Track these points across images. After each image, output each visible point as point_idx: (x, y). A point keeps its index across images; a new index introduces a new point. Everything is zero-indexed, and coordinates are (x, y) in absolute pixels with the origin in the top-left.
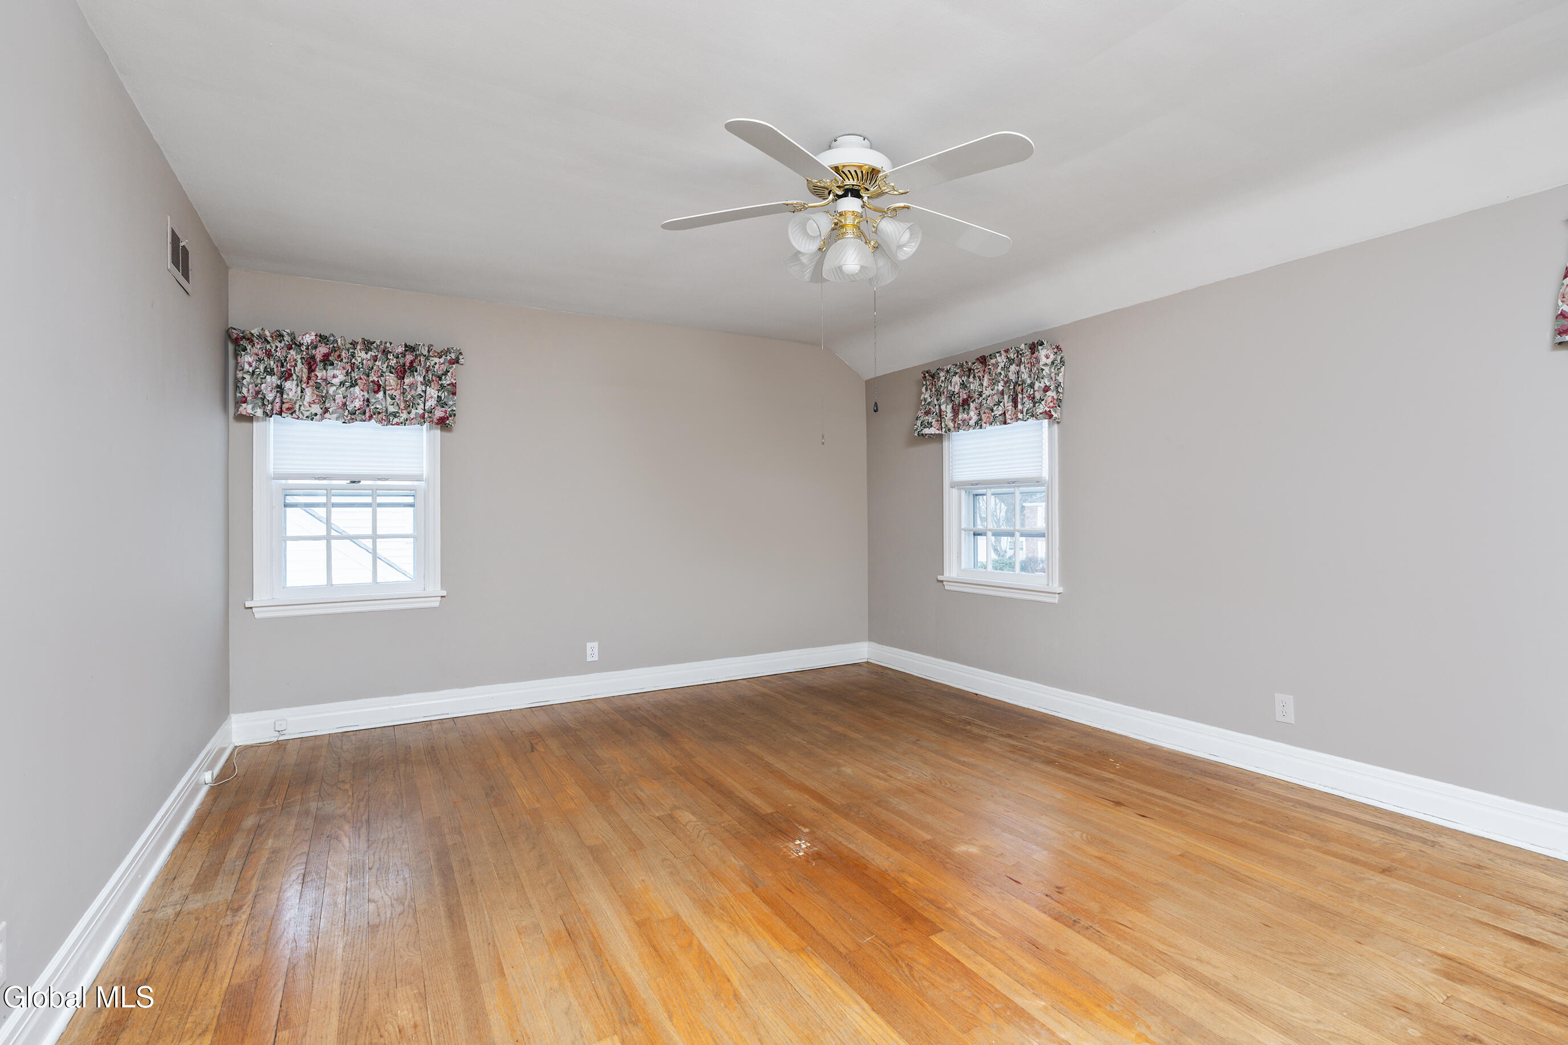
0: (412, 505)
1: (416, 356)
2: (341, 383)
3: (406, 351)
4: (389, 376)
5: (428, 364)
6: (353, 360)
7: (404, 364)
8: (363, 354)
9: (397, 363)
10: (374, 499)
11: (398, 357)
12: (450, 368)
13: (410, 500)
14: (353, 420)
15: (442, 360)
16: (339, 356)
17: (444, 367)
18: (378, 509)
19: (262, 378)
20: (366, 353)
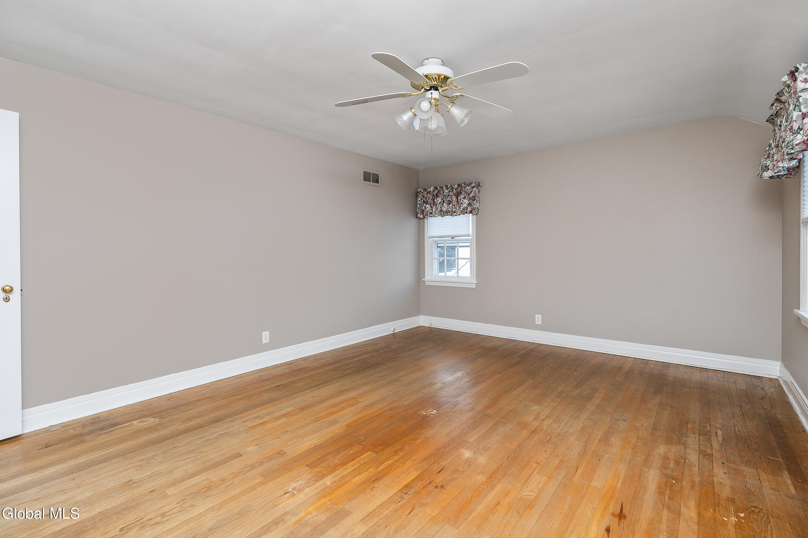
0: (469, 246)
1: (461, 188)
2: (439, 203)
3: (458, 186)
4: (454, 197)
5: (465, 190)
6: (444, 194)
7: (458, 191)
8: (446, 191)
9: (456, 191)
10: (458, 244)
11: (456, 190)
12: (473, 190)
13: (469, 244)
14: (444, 216)
15: (470, 187)
16: (440, 193)
17: (470, 190)
18: (459, 248)
19: (422, 205)
20: (447, 190)
